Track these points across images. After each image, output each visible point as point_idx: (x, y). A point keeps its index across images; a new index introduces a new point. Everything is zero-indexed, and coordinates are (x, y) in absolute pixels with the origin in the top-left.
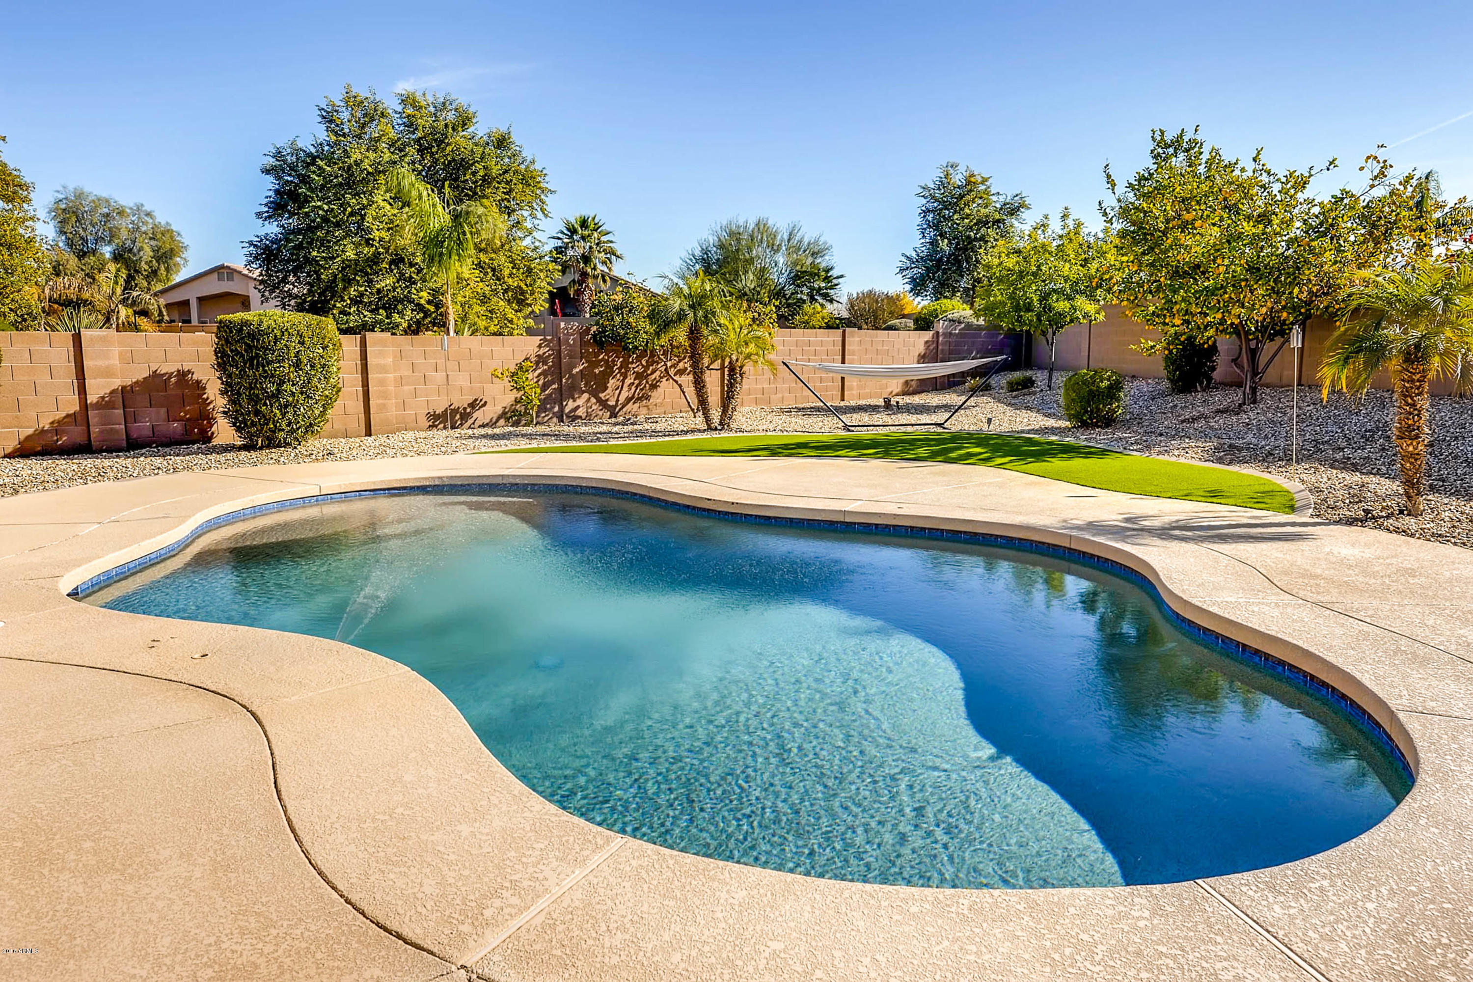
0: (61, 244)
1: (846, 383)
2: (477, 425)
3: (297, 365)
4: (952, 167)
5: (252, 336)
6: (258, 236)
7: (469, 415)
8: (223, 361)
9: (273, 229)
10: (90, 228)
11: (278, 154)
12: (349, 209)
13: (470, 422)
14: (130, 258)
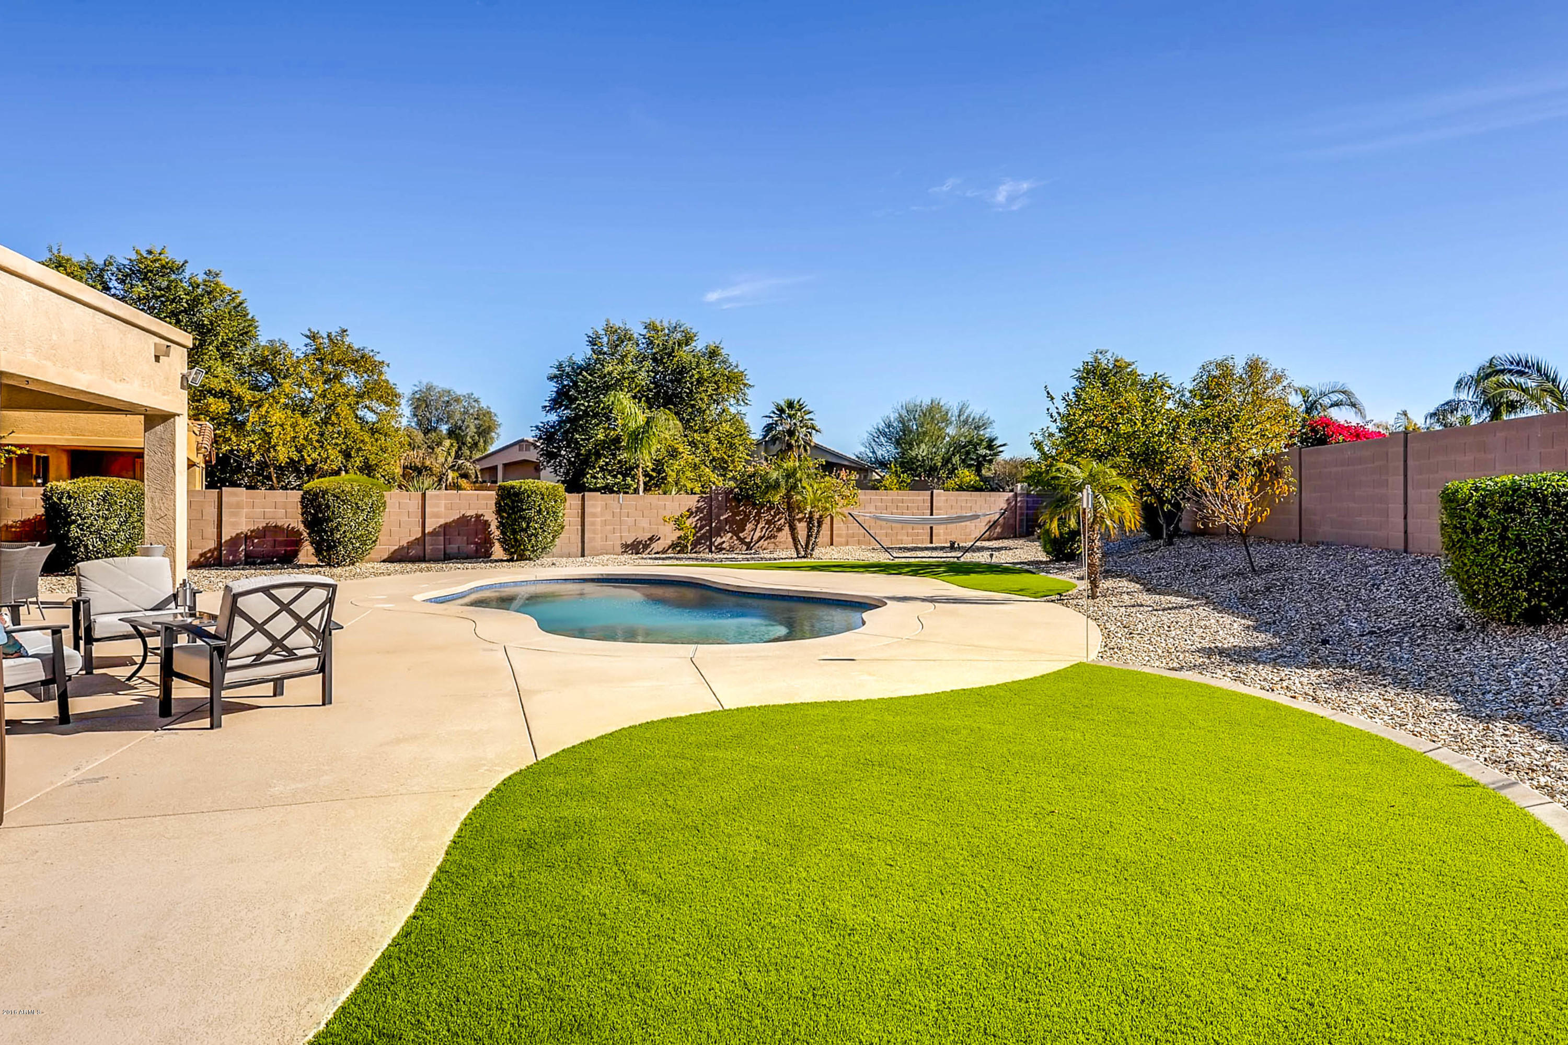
0: (413, 424)
1: (934, 531)
2: (653, 552)
3: (539, 512)
4: (1101, 353)
5: (517, 494)
6: (542, 423)
7: (649, 546)
8: (499, 510)
9: (553, 417)
10: (434, 411)
11: (560, 367)
12: (602, 405)
13: (649, 550)
14: (459, 433)
